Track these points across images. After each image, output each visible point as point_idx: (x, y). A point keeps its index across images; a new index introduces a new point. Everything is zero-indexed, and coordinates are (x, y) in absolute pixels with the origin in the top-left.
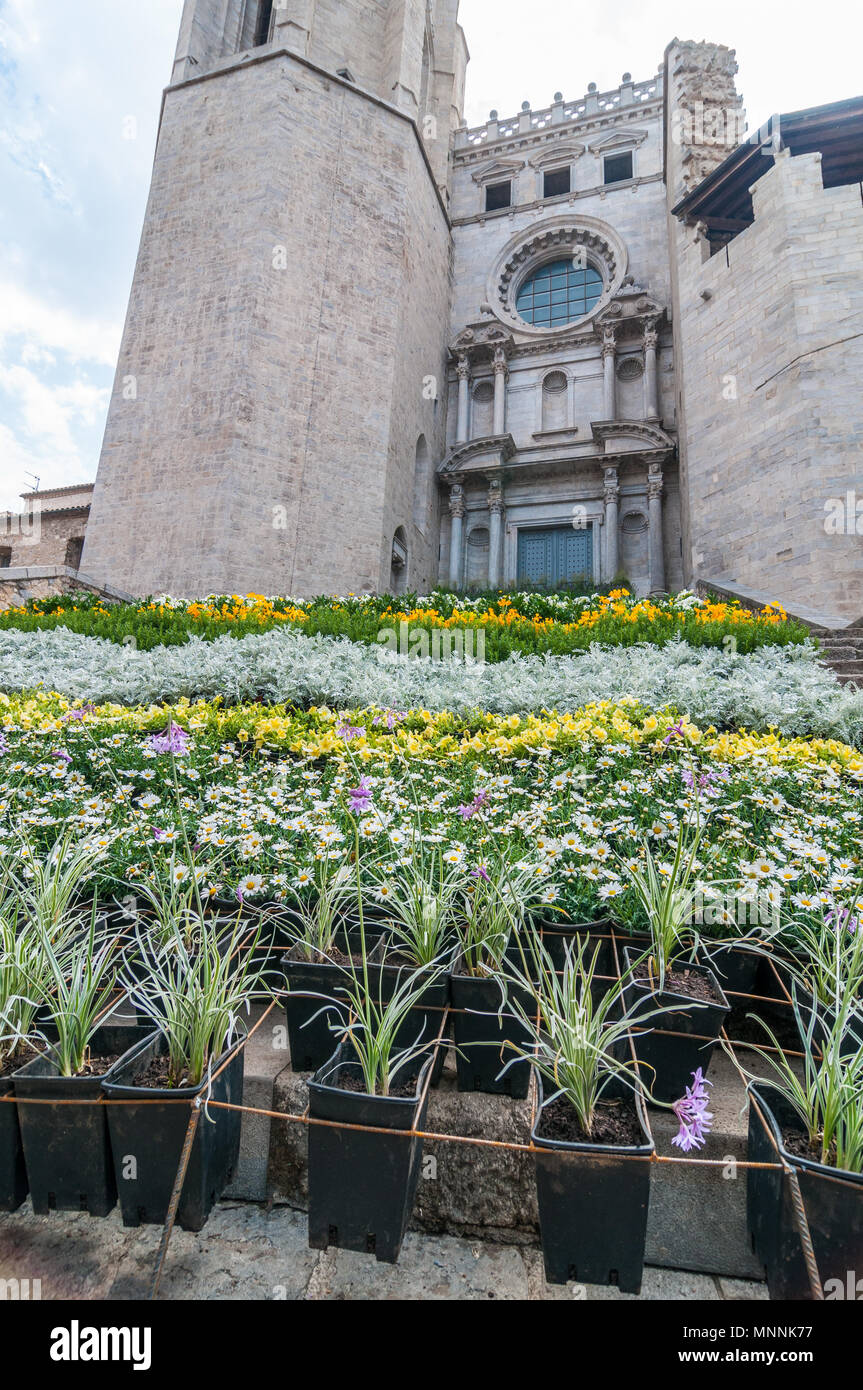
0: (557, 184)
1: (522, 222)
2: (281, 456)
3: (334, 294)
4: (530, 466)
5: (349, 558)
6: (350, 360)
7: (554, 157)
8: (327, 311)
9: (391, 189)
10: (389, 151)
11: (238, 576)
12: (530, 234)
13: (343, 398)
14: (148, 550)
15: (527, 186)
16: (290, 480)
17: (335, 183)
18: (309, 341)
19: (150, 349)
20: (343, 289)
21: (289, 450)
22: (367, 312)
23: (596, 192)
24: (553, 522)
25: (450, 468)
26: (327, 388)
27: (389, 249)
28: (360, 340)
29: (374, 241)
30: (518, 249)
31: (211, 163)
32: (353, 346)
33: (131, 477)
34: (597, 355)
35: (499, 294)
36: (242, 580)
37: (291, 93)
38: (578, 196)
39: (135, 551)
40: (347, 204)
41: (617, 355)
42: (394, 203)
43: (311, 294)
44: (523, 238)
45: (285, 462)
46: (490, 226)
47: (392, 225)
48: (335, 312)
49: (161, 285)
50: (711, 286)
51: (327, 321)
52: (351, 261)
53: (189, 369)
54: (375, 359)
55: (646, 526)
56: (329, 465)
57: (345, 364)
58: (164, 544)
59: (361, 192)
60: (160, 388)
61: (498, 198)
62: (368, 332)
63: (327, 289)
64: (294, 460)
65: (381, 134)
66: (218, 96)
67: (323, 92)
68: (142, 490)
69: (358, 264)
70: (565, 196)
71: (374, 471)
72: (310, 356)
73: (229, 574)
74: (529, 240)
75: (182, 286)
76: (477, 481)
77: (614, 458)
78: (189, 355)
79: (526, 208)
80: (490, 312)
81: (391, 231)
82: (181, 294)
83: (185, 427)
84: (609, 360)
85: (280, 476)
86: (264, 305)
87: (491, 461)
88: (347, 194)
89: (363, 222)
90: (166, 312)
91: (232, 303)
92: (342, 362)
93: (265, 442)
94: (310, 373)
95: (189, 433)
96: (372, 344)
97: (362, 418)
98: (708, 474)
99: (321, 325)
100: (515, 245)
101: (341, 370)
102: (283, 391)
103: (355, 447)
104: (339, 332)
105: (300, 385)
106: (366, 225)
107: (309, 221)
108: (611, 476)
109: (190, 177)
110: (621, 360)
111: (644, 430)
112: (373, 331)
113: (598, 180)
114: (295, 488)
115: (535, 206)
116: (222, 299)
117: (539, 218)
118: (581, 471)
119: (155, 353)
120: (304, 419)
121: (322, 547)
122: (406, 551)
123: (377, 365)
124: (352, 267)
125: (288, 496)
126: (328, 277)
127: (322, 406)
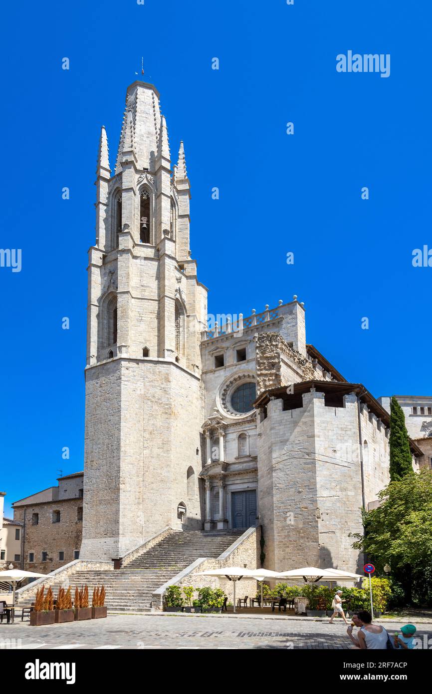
0: (241, 356)
1: (229, 372)
2: (135, 492)
3: (147, 436)
4: (235, 470)
6: (155, 456)
7: (240, 344)
8: (145, 442)
9: (165, 391)
10: (163, 377)
11: (126, 529)
12: (232, 376)
13: (154, 469)
14: (101, 522)
15: (230, 357)
16: (139, 499)
17: (145, 398)
18: (141, 454)
19: (93, 461)
20: (151, 433)
21: (138, 490)
23: (255, 359)
25: (204, 474)
26: (148, 468)
27: (166, 413)
28: (158, 448)
29: (160, 413)
30: (228, 383)
32: (156, 451)
33: (93, 501)
35: (222, 401)
37: (126, 370)
38: (248, 361)
39: (97, 523)
40: (149, 403)
42: (167, 396)
43: (140, 438)
44: (229, 378)
45: (137, 493)
46: (217, 374)
48: (149, 442)
49: (93, 440)
50: (261, 432)
51: (146, 445)
52: (152, 422)
53: (105, 468)
54: (164, 453)
56: (151, 491)
57: (154, 458)
58: (105, 521)
59: (154, 397)
60: (98, 473)
62: (161, 445)
63: (145, 435)
64: (139, 492)
65: (160, 372)
67: (137, 366)
68: (97, 505)
69: (155, 422)
70: (244, 361)
72: (142, 459)
73: (123, 528)
74: (232, 379)
75: (100, 441)
76: (215, 477)
78: (104, 463)
79: (229, 366)
80: (218, 411)
81: (166, 407)
82: (100, 444)
83: (106, 486)
85: (136, 498)
86: (124, 447)
87: (217, 471)
88: (149, 399)
89: (156, 407)
90: (96, 449)
91: (115, 448)
92: (152, 457)
93: (130, 489)
94: (142, 464)
95: (107, 488)
96: (163, 448)
97: (161, 474)
99: (144, 447)
100: (226, 382)
101: (153, 460)
102: (134, 472)
103: (160, 484)
104: (150, 448)
105: (139, 469)
107: (136, 414)
114: (141, 500)
115: (234, 365)
116: (112, 446)
117: (235, 370)
119: (94, 463)
120: (142, 479)
121: (151, 516)
122: (185, 508)
123: (165, 455)
124: (153, 424)
125: (139, 503)
126: (145, 431)
127: (147, 473)
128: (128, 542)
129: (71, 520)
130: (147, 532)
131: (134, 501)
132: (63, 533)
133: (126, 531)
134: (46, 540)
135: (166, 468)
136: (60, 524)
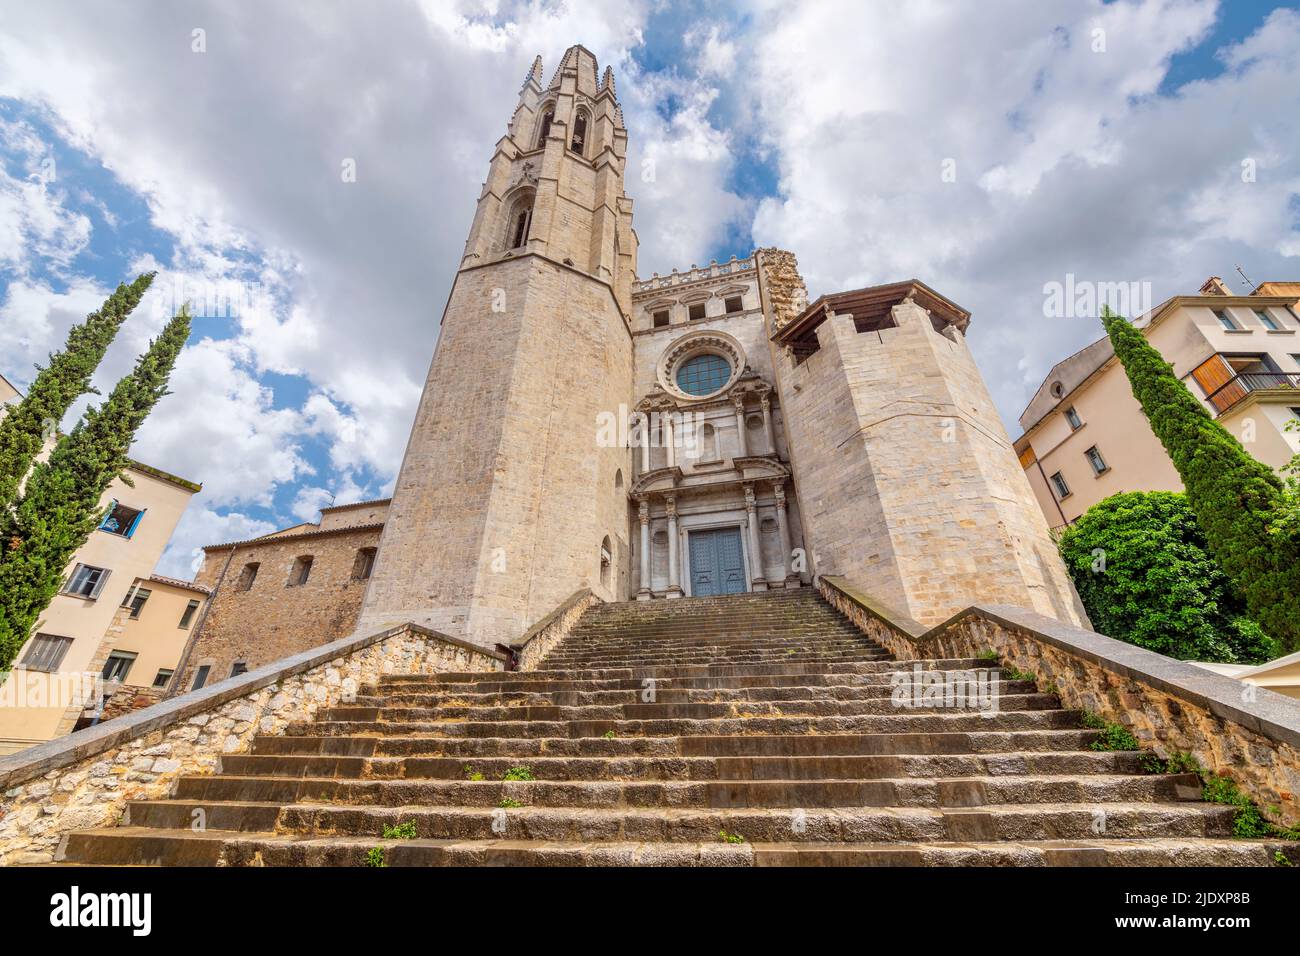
0: (697, 313)
1: (677, 334)
2: (525, 493)
3: (562, 386)
4: (694, 487)
5: (572, 564)
6: (572, 426)
7: (693, 298)
8: (556, 396)
9: (597, 322)
10: (595, 302)
11: (492, 582)
12: (682, 341)
13: (567, 451)
14: (426, 564)
15: (679, 315)
16: (531, 510)
17: (564, 323)
18: (545, 415)
19: (437, 423)
20: (568, 382)
21: (531, 490)
22: (582, 396)
23: (721, 317)
24: (712, 526)
25: (639, 490)
26: (557, 446)
27: (596, 357)
28: (578, 413)
29: (586, 353)
30: (676, 349)
31: (485, 312)
32: (573, 417)
33: (418, 510)
34: (732, 413)
35: (665, 375)
36: (494, 585)
37: (537, 275)
38: (711, 320)
39: (417, 565)
40: (570, 332)
41: (745, 413)
42: (599, 330)
43: (547, 387)
44: (678, 343)
45: (528, 497)
46: (657, 336)
47: (597, 343)
48: (562, 397)
49: (448, 382)
50: (801, 382)
51: (557, 402)
52: (572, 365)
53: (464, 436)
54: (588, 424)
55: (777, 528)
56: (558, 497)
57: (568, 429)
58: (438, 560)
59: (578, 325)
60: (444, 448)
61: (662, 321)
62: (583, 408)
63: (557, 383)
64: (533, 496)
65: (590, 293)
66: (491, 275)
67: (556, 273)
68: (425, 520)
69: (576, 367)
70: (703, 320)
71: (588, 499)
72: (545, 426)
73: (485, 581)
74: (682, 344)
75: (462, 384)
76: (657, 499)
77: (751, 482)
78: (465, 426)
79: (679, 326)
80: (661, 387)
81: (596, 346)
82: (461, 389)
83: (459, 475)
84: (740, 418)
85: (523, 507)
86: (517, 395)
87: (666, 484)
88: (570, 327)
89: (580, 342)
90: (451, 399)
91: (495, 395)
92: (567, 428)
93: (515, 484)
94: (545, 437)
95: (461, 480)
96: (586, 415)
97: (579, 464)
98: (816, 499)
99: (554, 406)
100: (675, 346)
101: (566, 433)
102: (527, 449)
103: (575, 484)
104: (564, 409)
105: (539, 445)
106: (582, 344)
107: (546, 344)
108: (749, 494)
109: (472, 319)
110: (748, 416)
111: (768, 463)
112: (587, 407)
113: (722, 311)
114: (534, 515)
115: (684, 324)
116: (488, 393)
117: (688, 332)
118: (729, 490)
119: (440, 426)
120: (541, 467)
121: (552, 556)
122: (610, 553)
123: (589, 428)
124: (573, 369)
125: (529, 521)
126: (557, 376)
127: (553, 458)
128: (491, 621)
129: (334, 579)
130: (540, 597)
131: (518, 514)
132: (305, 612)
133: (491, 588)
134: (255, 629)
135: (590, 453)
136: (305, 589)
